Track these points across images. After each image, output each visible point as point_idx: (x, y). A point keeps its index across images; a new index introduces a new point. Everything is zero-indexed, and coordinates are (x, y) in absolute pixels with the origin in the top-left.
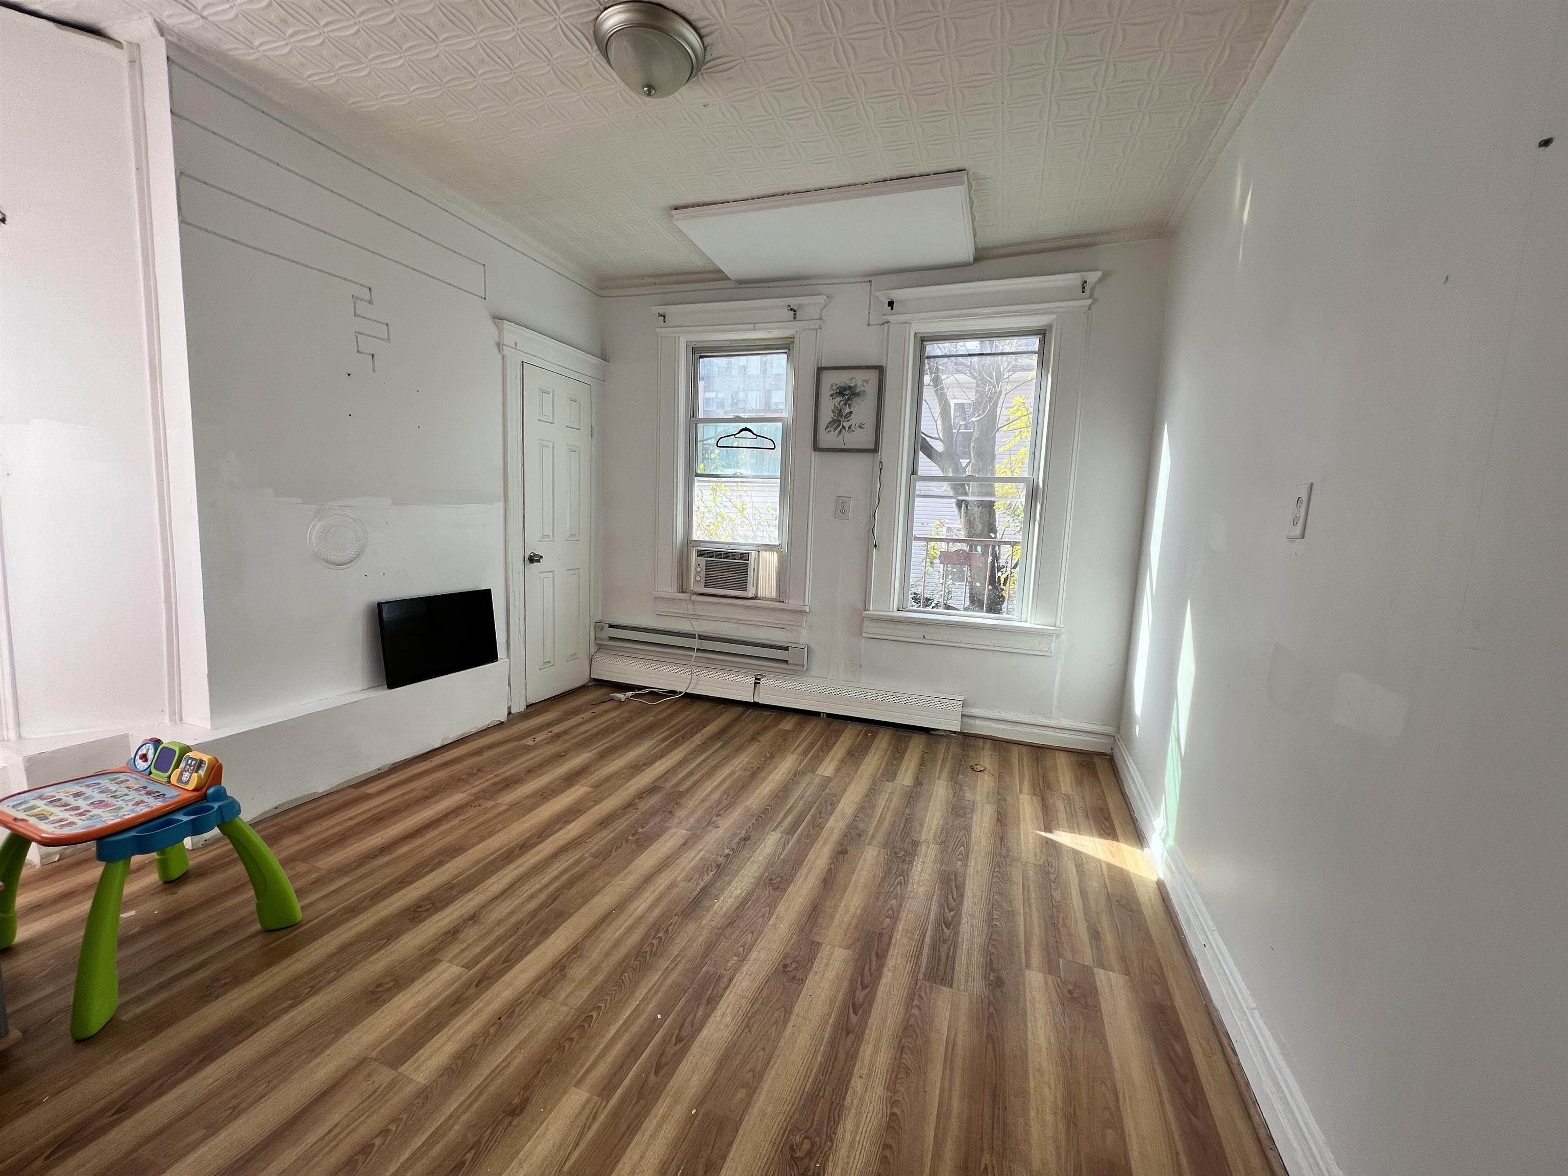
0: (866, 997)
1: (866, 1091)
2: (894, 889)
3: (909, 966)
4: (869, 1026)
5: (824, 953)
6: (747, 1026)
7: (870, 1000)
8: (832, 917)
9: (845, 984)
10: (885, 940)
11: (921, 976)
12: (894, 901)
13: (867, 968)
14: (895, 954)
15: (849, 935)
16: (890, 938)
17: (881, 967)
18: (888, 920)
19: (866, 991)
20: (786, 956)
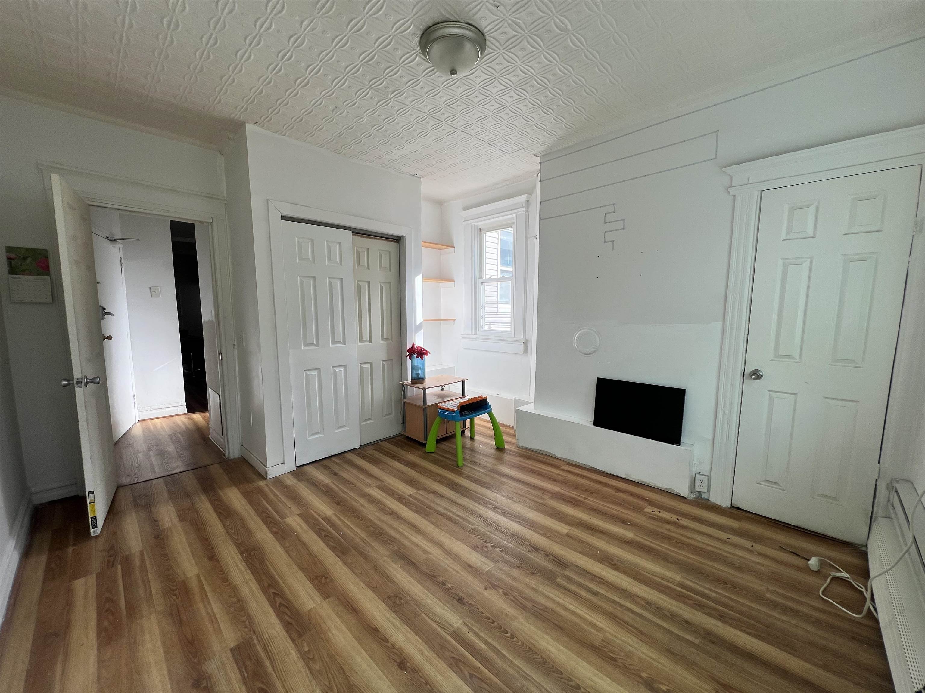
0: (275, 602)
1: (244, 578)
2: (328, 678)
3: (266, 636)
4: (262, 595)
5: (318, 598)
6: (311, 554)
7: (272, 604)
8: (340, 617)
9: (291, 597)
10: (295, 636)
11: (254, 637)
12: (317, 667)
13: (289, 613)
14: (280, 634)
15: (318, 617)
16: (293, 640)
17: (281, 620)
18: (306, 649)
19: (278, 604)
20: (332, 581)
